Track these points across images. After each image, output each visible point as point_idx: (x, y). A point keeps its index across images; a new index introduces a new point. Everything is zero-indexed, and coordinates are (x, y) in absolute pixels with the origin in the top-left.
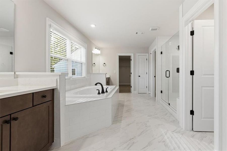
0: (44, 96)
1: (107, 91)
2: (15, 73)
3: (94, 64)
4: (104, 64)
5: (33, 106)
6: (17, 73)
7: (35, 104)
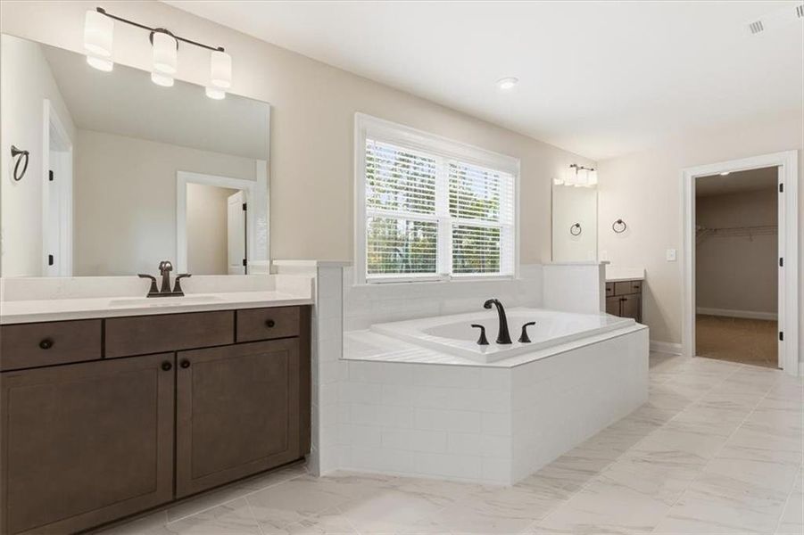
0: (270, 324)
1: (524, 338)
2: (271, 262)
3: (578, 226)
4: (620, 222)
5: (236, 343)
6: (275, 262)
7: (240, 338)
